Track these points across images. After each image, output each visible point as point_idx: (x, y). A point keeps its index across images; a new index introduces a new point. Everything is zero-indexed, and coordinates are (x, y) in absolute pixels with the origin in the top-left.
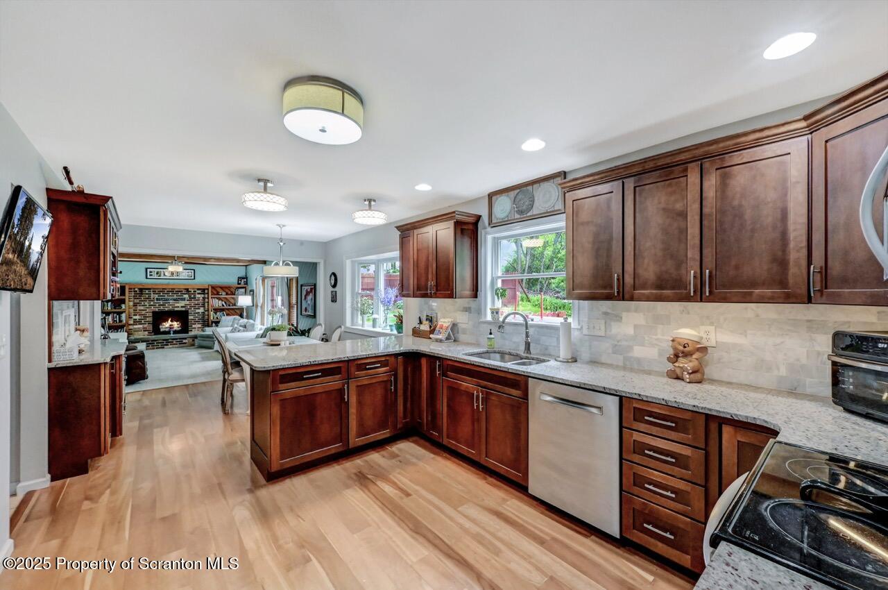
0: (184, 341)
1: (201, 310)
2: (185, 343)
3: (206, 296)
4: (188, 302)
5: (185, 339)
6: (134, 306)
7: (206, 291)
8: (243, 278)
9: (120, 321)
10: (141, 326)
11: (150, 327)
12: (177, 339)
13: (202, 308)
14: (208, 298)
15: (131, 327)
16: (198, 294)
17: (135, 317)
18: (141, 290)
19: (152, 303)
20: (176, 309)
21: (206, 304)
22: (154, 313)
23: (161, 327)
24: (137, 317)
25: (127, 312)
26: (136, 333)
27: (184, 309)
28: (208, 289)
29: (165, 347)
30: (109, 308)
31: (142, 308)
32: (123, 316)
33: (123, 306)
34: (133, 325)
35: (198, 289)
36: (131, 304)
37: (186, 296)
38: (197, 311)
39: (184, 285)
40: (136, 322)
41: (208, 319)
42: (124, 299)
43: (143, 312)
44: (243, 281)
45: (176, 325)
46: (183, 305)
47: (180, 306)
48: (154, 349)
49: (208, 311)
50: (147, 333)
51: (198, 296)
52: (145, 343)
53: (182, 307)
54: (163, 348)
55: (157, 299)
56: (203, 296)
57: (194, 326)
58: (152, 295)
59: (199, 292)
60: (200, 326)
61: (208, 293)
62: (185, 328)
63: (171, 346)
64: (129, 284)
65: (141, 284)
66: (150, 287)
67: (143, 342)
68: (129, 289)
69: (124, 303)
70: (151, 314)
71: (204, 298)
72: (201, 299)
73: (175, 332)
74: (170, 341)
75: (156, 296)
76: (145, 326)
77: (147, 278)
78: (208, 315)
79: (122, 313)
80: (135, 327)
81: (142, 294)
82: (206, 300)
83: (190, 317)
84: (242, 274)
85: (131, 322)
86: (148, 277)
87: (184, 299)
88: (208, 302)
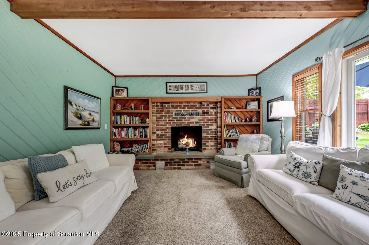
0: (199, 162)
1: (214, 127)
2: (200, 165)
3: (219, 110)
4: (201, 118)
5: (200, 159)
6: (157, 121)
7: (219, 105)
8: (255, 89)
9: (145, 136)
10: (162, 142)
11: (169, 143)
12: (192, 159)
13: (214, 124)
14: (221, 113)
15: (155, 143)
16: (211, 108)
17: (158, 133)
18: (162, 103)
19: (171, 119)
20: (191, 125)
21: (219, 120)
22: (173, 128)
23: (179, 143)
24: (159, 133)
25: (150, 126)
26: (159, 149)
27: (198, 125)
28: (220, 102)
29: (182, 167)
30: (137, 123)
31: (163, 123)
32: (148, 130)
33: (147, 120)
34: (157, 140)
35: (211, 103)
36: (155, 118)
37: (200, 111)
38: (210, 127)
39: (199, 98)
40: (159, 138)
41: (221, 137)
42: (148, 114)
43: (164, 128)
44: (254, 93)
45: (191, 143)
46: (197, 120)
47: (194, 121)
48: (171, 169)
49: (221, 127)
50: (167, 149)
51: (211, 110)
52: (163, 162)
53: (196, 123)
54: (180, 168)
55: (176, 114)
56: (215, 110)
57: (207, 144)
58: (171, 110)
59: (211, 106)
60: (212, 144)
61: (221, 107)
62: (199, 147)
63: (187, 167)
64: (152, 98)
65: (161, 98)
66: (168, 101)
67: (162, 160)
68: (153, 103)
69: (148, 118)
70: (169, 130)
71: (216, 113)
72: (214, 113)
73: (191, 149)
74: (186, 160)
75: (175, 111)
76: (166, 141)
77: (167, 93)
78: (221, 132)
79: (147, 127)
80: (158, 142)
81: (163, 108)
82: (219, 115)
83: (204, 134)
84: (253, 85)
85: (155, 138)
86: (168, 91)
87: (198, 114)
88: (221, 117)
